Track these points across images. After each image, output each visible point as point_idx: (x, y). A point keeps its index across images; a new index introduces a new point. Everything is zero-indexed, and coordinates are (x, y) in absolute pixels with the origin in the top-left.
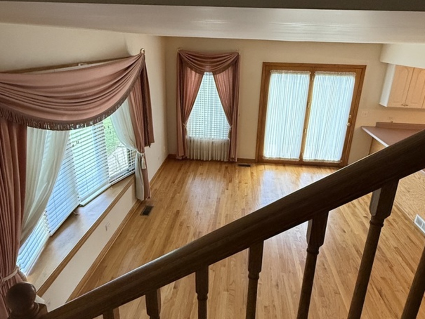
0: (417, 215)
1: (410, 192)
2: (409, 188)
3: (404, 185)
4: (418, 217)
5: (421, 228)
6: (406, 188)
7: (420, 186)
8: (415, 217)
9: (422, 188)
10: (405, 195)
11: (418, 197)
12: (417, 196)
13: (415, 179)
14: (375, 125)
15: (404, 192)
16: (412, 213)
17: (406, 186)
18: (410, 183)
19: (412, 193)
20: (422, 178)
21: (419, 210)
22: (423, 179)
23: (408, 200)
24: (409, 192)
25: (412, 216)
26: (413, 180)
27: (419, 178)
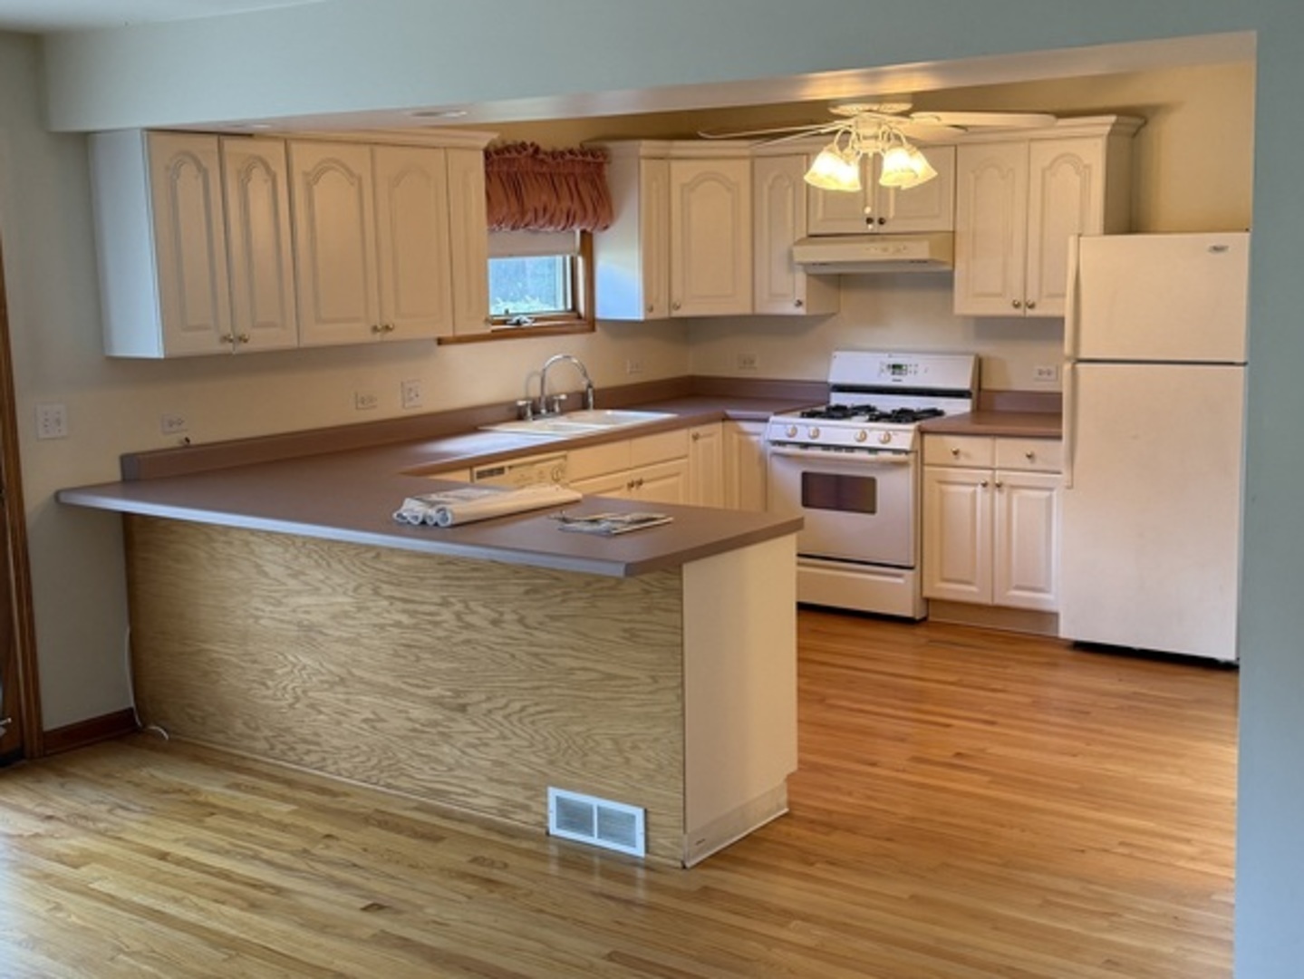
0: (553, 793)
1: (470, 709)
2: (457, 694)
3: (421, 692)
4: (559, 800)
5: (594, 840)
6: (437, 702)
7: (513, 656)
8: (546, 804)
9: (525, 658)
10: (446, 737)
11: (523, 709)
12: (517, 706)
13: (475, 636)
14: (116, 475)
15: (435, 724)
16: (520, 799)
17: (436, 691)
18: (455, 665)
19: (485, 706)
20: (509, 617)
21: (551, 763)
22: (515, 617)
23: (474, 746)
24: (463, 708)
25: (526, 808)
26: (468, 642)
27: (495, 623)
